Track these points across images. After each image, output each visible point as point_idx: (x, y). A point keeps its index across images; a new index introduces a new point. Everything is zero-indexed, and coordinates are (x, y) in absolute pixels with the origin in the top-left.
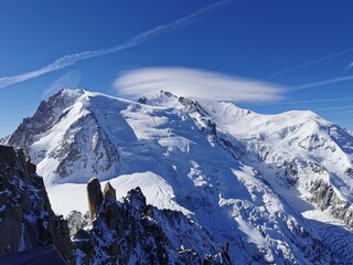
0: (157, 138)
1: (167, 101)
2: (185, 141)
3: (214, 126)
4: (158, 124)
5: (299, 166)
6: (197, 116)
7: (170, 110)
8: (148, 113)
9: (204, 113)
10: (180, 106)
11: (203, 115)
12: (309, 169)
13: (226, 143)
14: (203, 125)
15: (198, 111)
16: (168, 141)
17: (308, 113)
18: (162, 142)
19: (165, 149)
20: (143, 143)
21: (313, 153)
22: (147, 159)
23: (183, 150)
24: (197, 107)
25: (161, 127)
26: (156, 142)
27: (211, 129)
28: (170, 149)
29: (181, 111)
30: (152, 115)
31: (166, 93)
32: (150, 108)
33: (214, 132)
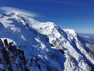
0: (10, 28)
1: (13, 16)
4: (10, 23)
5: (49, 36)
7: (14, 19)
8: (7, 19)
9: (25, 21)
10: (17, 18)
12: (52, 37)
14: (25, 24)
15: (23, 20)
16: (13, 28)
17: (52, 23)
20: (6, 29)
21: (53, 33)
22: (6, 34)
23: (19, 31)
27: (27, 25)
28: (14, 31)
30: (8, 20)
31: (13, 13)
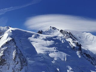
0: (48, 52)
1: (54, 32)
2: (64, 55)
3: (80, 46)
4: (49, 45)
6: (70, 40)
7: (55, 37)
8: (43, 39)
9: (74, 38)
10: (61, 35)
11: (74, 40)
13: (88, 56)
14: (74, 45)
15: (71, 37)
16: (54, 54)
18: (51, 55)
19: (52, 59)
20: (41, 55)
22: (42, 64)
23: (63, 59)
24: (70, 35)
25: (51, 46)
26: (47, 55)
27: (78, 47)
28: (56, 59)
29: (61, 37)
30: (45, 40)
31: (53, 28)
32: (44, 36)
33: (80, 49)
